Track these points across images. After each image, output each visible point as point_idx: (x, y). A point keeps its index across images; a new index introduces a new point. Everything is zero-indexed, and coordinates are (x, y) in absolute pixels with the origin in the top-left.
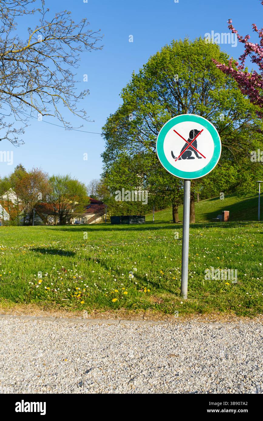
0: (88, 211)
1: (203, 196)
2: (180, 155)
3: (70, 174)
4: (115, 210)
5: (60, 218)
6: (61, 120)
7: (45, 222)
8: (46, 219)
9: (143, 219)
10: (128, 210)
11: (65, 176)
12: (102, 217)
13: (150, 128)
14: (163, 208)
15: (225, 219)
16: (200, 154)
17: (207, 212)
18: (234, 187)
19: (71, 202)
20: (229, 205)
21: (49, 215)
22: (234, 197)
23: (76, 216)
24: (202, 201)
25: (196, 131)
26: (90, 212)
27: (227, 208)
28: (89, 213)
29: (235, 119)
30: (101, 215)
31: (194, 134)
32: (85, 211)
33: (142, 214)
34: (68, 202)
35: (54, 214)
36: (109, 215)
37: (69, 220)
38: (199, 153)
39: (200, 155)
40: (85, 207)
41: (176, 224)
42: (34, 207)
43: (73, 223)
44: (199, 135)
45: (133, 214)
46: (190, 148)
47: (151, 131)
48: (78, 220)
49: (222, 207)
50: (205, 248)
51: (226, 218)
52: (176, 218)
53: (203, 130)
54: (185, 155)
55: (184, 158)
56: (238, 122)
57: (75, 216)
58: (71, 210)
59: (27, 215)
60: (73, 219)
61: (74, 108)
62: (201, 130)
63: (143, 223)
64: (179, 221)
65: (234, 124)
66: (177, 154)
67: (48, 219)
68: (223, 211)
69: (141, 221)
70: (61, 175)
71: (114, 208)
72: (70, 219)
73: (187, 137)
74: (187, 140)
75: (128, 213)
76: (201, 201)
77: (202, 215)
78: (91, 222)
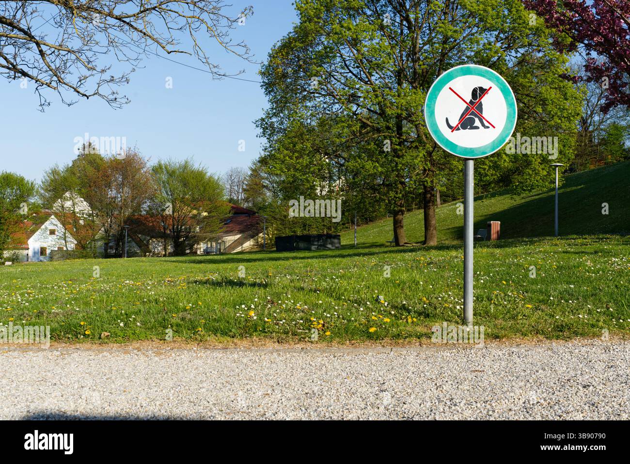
0: (228, 229)
1: (447, 196)
2: (459, 123)
3: (192, 158)
4: (280, 226)
5: (174, 242)
6: (204, 60)
7: (145, 250)
8: (147, 245)
9: (336, 241)
10: (305, 226)
11: (183, 163)
12: (255, 240)
13: (349, 69)
14: (371, 221)
15: (492, 237)
16: (488, 122)
17: (457, 225)
18: (509, 176)
19: (195, 212)
20: (498, 210)
21: (152, 237)
22: (508, 195)
23: (205, 238)
24: (447, 204)
25: (481, 89)
26: (232, 231)
27: (495, 217)
28: (229, 232)
29: (509, 48)
30: (252, 237)
31: (479, 93)
32: (221, 228)
33: (330, 232)
34: (190, 212)
35: (163, 236)
36: (268, 235)
37: (191, 247)
38: (486, 120)
39: (487, 124)
40: (222, 221)
41: (402, 248)
42: (125, 222)
43: (199, 253)
44: (486, 95)
45: (314, 232)
46: (473, 114)
47: (350, 74)
48: (209, 246)
49: (486, 215)
50: (478, 273)
51: (494, 236)
52: (399, 237)
53: (491, 88)
54: (466, 123)
55: (464, 127)
56: (513, 53)
57: (202, 239)
58: (195, 228)
59: (110, 238)
60: (198, 244)
61: (227, 39)
62: (488, 88)
63: (337, 248)
64: (406, 241)
65: (506, 58)
66: (454, 122)
67: (150, 247)
68: (488, 222)
69: (332, 243)
70: (173, 160)
71: (279, 223)
72: (194, 245)
73: (468, 98)
74: (468, 102)
75: (305, 230)
76: (443, 205)
77: (449, 231)
78: (234, 249)
